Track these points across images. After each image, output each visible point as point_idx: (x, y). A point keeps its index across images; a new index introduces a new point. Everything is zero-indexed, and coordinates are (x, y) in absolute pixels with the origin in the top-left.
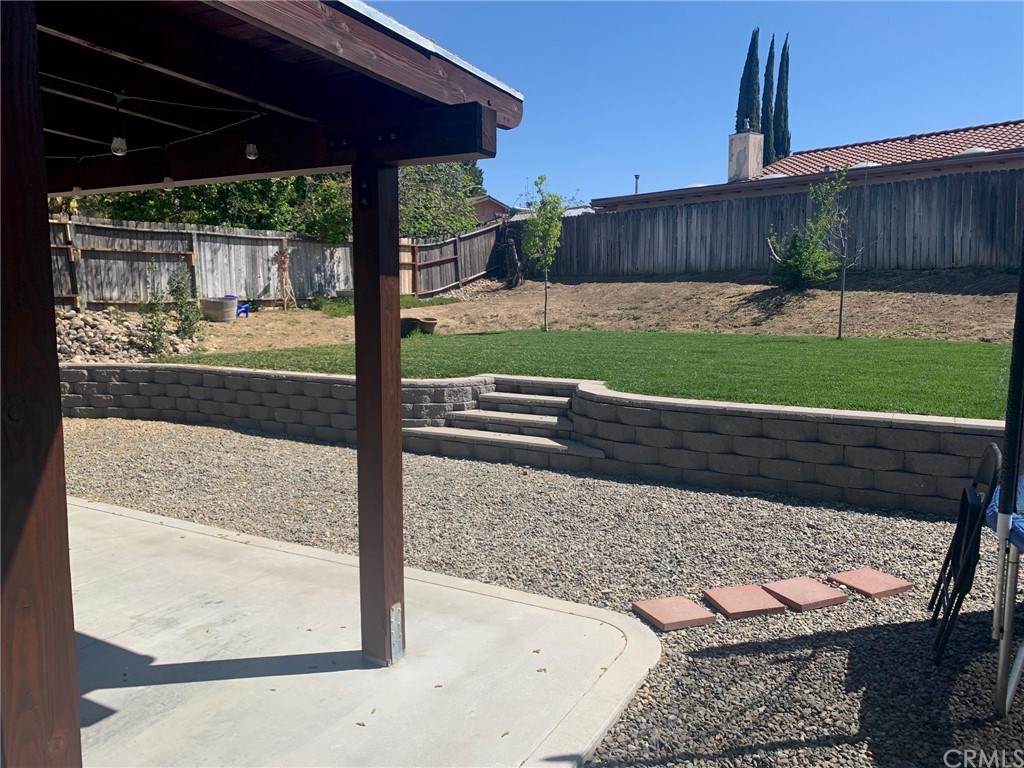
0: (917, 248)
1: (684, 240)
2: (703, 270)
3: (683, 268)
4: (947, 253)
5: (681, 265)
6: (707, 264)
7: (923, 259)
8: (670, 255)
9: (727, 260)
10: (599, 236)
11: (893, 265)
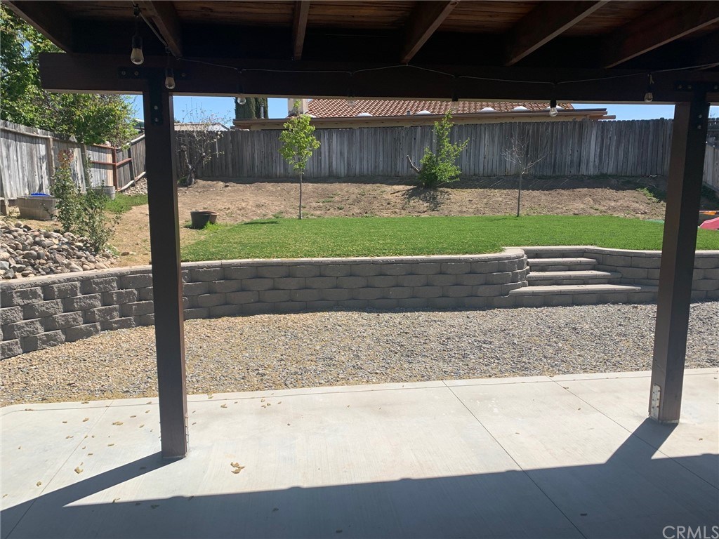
0: (486, 165)
1: (327, 154)
2: (343, 175)
3: (327, 174)
4: (502, 167)
5: (325, 171)
6: (346, 172)
7: (489, 170)
8: (315, 164)
9: (360, 168)
10: (253, 147)
11: (472, 174)
